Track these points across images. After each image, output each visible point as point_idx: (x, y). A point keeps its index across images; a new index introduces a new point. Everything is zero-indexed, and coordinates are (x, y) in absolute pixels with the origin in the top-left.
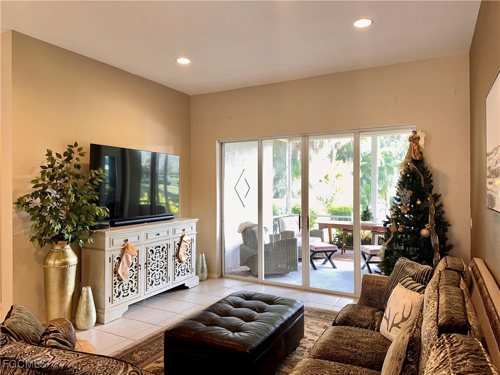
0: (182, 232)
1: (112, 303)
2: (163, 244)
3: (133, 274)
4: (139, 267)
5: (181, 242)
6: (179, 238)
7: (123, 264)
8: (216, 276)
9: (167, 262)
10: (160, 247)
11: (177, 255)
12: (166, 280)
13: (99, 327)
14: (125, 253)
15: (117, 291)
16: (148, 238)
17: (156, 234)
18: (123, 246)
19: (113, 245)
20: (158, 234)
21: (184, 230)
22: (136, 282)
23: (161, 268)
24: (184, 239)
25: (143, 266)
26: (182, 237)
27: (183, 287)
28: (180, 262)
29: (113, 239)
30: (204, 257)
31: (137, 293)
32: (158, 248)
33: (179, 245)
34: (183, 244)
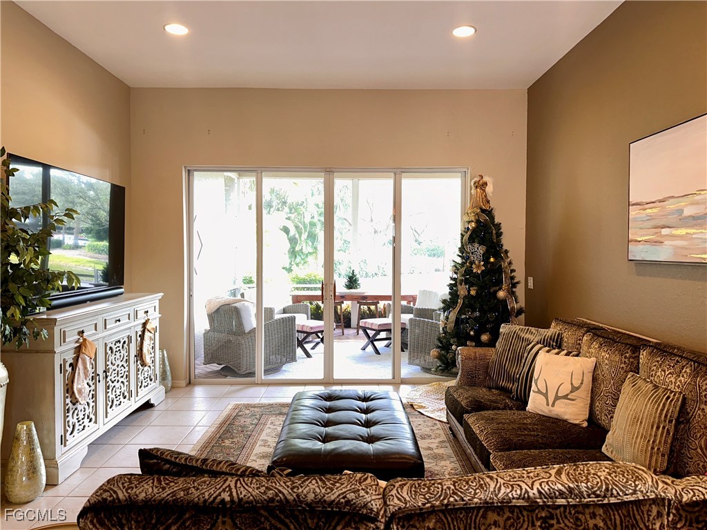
0: (145, 315)
1: (65, 446)
2: (123, 336)
3: (90, 391)
4: (98, 377)
5: (143, 332)
6: (141, 326)
7: (79, 373)
8: (183, 383)
9: (129, 366)
10: (119, 341)
11: (140, 355)
12: (127, 397)
13: (51, 492)
14: (81, 355)
15: (70, 424)
16: (107, 327)
17: (114, 320)
18: (77, 342)
19: (64, 341)
20: (119, 321)
21: (147, 312)
22: (94, 404)
23: (122, 377)
24: (148, 327)
25: (102, 375)
26: (144, 325)
27: (147, 406)
28: (144, 364)
29: (64, 331)
30: (166, 355)
31: (96, 422)
32: (118, 344)
33: (142, 337)
34: (147, 334)
